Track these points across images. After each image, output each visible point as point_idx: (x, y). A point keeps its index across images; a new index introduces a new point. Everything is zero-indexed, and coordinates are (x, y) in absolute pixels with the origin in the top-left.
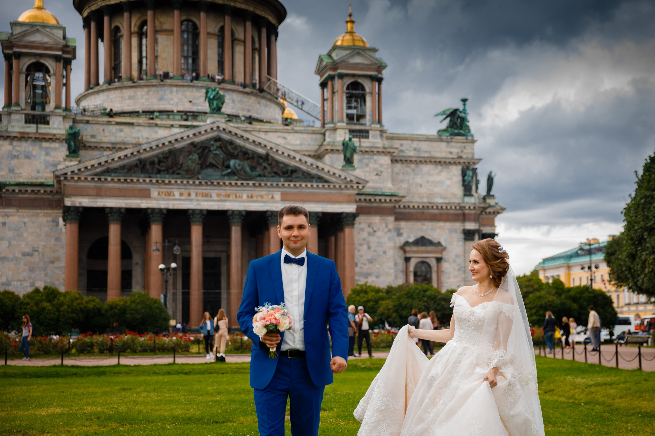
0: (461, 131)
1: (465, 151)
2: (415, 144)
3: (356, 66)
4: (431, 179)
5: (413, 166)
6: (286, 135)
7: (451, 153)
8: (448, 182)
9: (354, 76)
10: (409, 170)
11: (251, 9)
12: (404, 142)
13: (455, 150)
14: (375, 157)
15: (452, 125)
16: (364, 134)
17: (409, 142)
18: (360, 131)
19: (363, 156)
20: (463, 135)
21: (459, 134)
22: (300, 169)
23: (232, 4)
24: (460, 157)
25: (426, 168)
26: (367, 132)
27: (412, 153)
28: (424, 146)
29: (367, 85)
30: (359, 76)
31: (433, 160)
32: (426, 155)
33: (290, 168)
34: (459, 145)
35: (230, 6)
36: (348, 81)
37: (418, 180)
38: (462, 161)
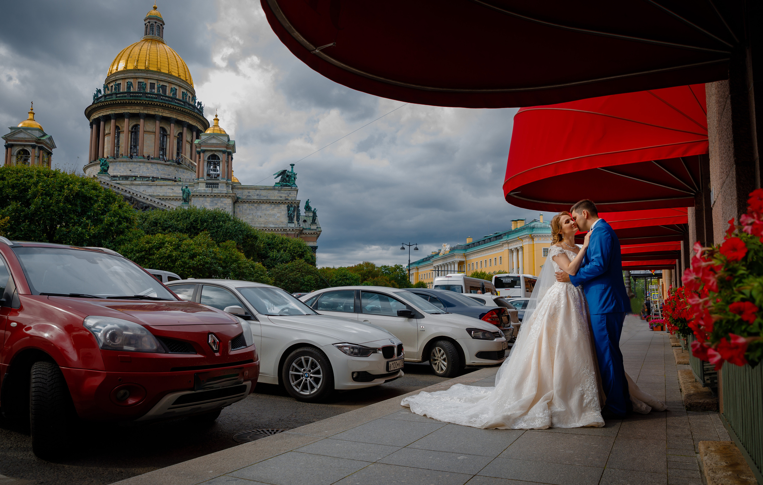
0: (288, 184)
1: (290, 195)
2: (258, 192)
3: (212, 145)
4: (268, 213)
5: (256, 205)
6: (173, 187)
7: (281, 197)
8: (279, 215)
9: (212, 151)
10: (253, 207)
11: (174, 117)
12: (251, 191)
13: (283, 195)
14: (222, 199)
15: (283, 180)
16: (216, 185)
17: (255, 191)
18: (213, 184)
19: (214, 199)
20: (289, 186)
21: (286, 186)
22: (152, 206)
23: (160, 114)
24: (287, 199)
25: (264, 206)
26: (218, 184)
27: (256, 197)
28: (264, 193)
29: (221, 156)
30: (215, 151)
31: (268, 201)
32: (265, 198)
33: (145, 205)
34: (286, 192)
35: (159, 115)
36: (208, 154)
37: (259, 213)
38: (287, 201)
